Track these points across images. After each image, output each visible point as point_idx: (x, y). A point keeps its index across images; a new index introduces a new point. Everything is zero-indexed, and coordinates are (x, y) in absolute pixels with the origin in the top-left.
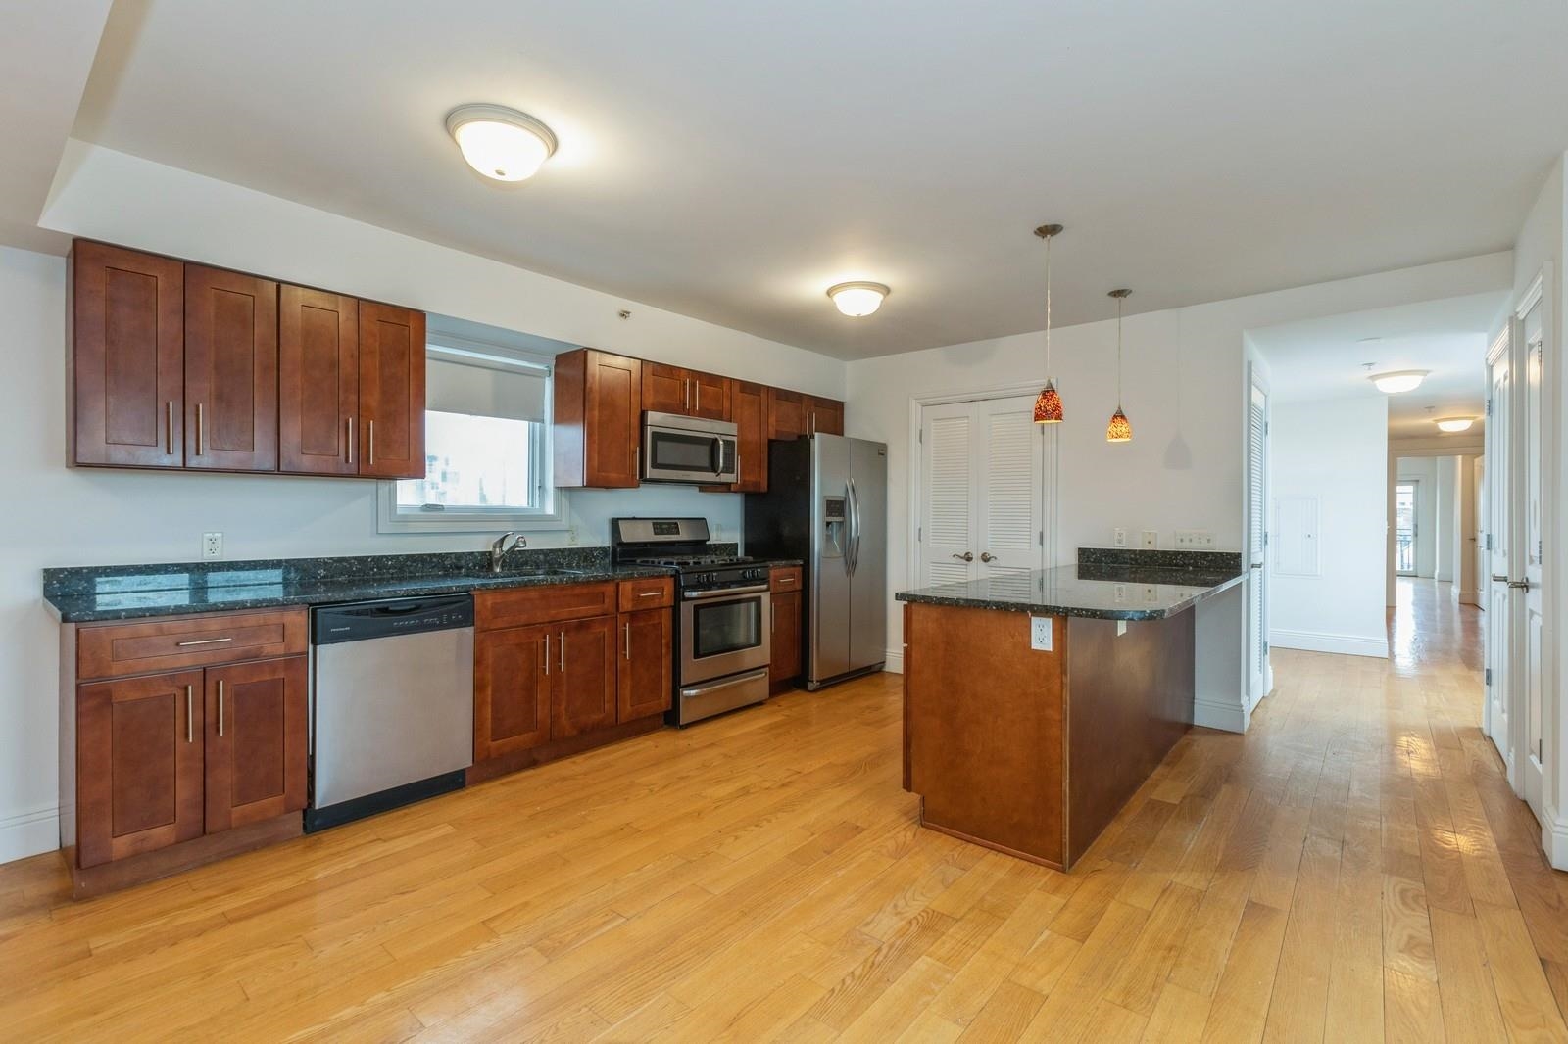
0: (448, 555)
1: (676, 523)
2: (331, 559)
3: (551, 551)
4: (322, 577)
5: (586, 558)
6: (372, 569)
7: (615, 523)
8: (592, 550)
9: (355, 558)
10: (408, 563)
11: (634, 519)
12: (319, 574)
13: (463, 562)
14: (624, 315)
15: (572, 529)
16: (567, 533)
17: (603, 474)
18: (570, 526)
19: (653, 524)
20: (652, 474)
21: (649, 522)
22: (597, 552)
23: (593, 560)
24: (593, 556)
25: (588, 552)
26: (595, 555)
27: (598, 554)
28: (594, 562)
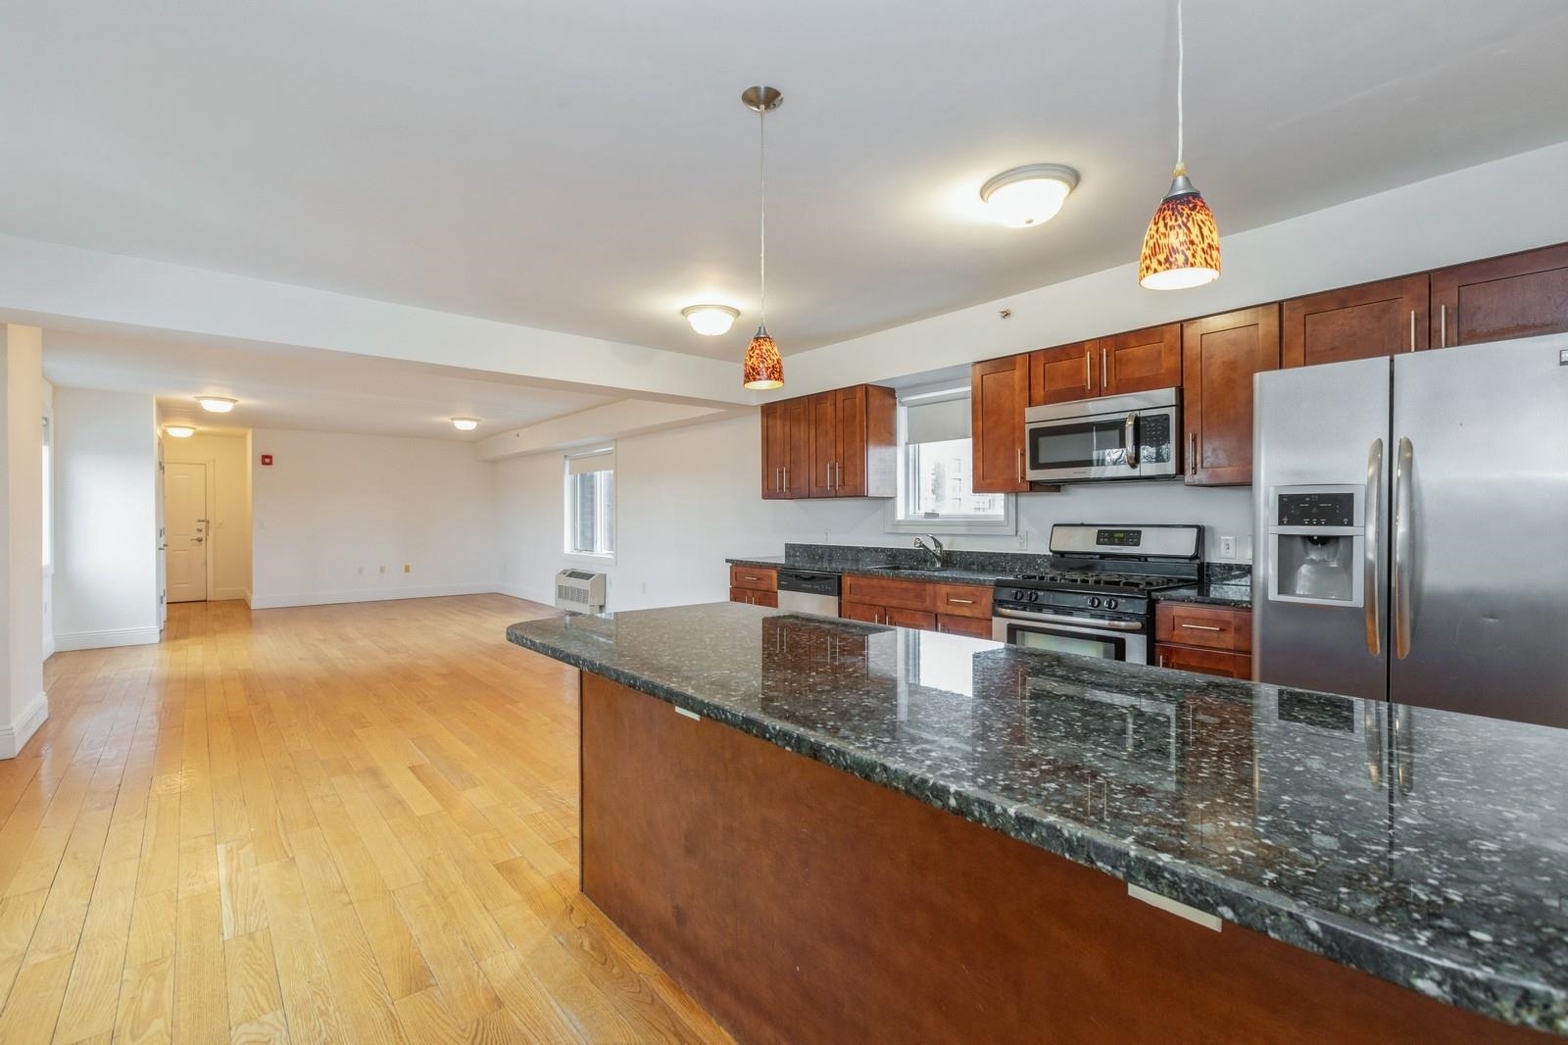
8: (1035, 557)
14: (1006, 314)
15: (1019, 534)
16: (1016, 538)
17: (988, 481)
18: (1017, 531)
19: (1099, 532)
20: (1032, 475)
21: (1096, 530)
22: (1041, 560)
23: (1036, 567)
24: (1036, 563)
25: (1031, 558)
26: (1039, 562)
27: (1042, 562)
28: (1037, 569)
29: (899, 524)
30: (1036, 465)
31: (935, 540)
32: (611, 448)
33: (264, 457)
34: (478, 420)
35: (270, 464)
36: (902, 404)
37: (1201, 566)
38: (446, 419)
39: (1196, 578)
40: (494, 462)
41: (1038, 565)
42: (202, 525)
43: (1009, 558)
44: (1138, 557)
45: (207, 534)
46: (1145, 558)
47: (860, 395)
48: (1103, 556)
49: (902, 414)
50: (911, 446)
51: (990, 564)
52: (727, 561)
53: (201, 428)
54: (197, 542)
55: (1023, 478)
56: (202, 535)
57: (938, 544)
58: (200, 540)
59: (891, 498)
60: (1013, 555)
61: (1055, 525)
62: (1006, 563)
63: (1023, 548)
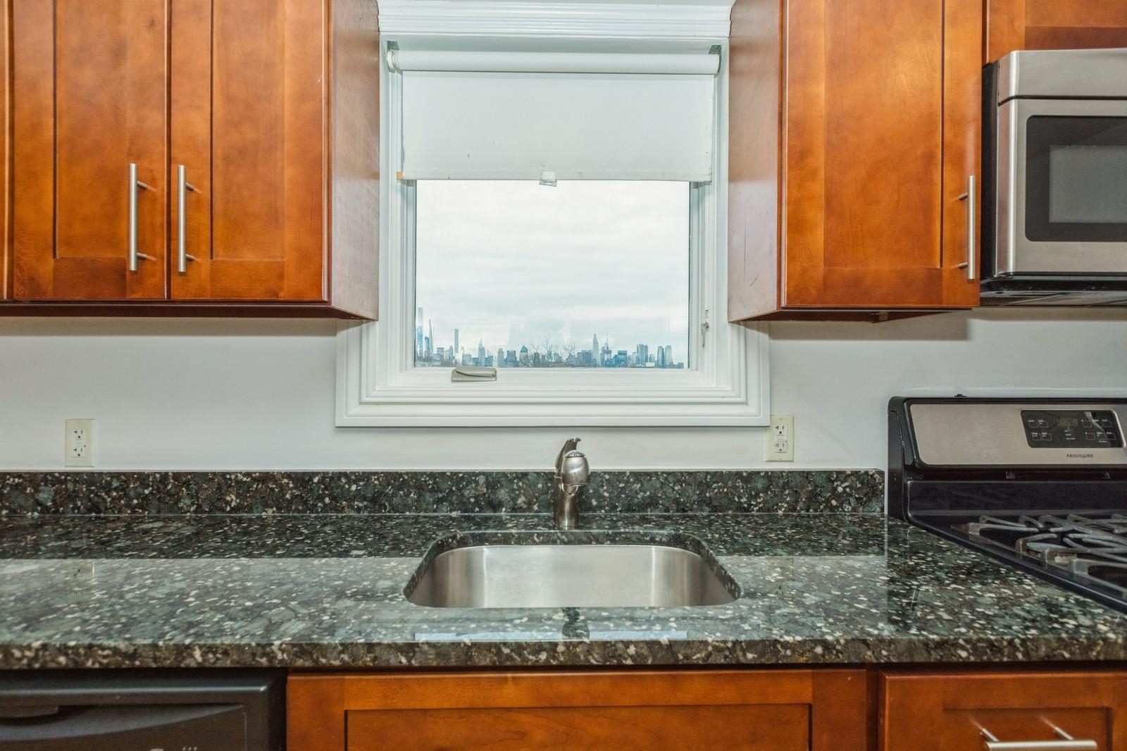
0: (471, 477)
1: (1109, 415)
2: (248, 474)
3: (718, 476)
4: (233, 510)
5: (813, 498)
6: (321, 498)
7: (900, 410)
8: (831, 477)
9: (288, 475)
10: (390, 490)
11: (960, 400)
12: (228, 503)
13: (503, 494)
18: (771, 416)
19: (1028, 416)
22: (846, 484)
23: (834, 503)
24: (833, 494)
25: (819, 480)
26: (840, 489)
27: (848, 490)
28: (837, 507)
41: (838, 497)
62: (751, 497)
63: (783, 456)
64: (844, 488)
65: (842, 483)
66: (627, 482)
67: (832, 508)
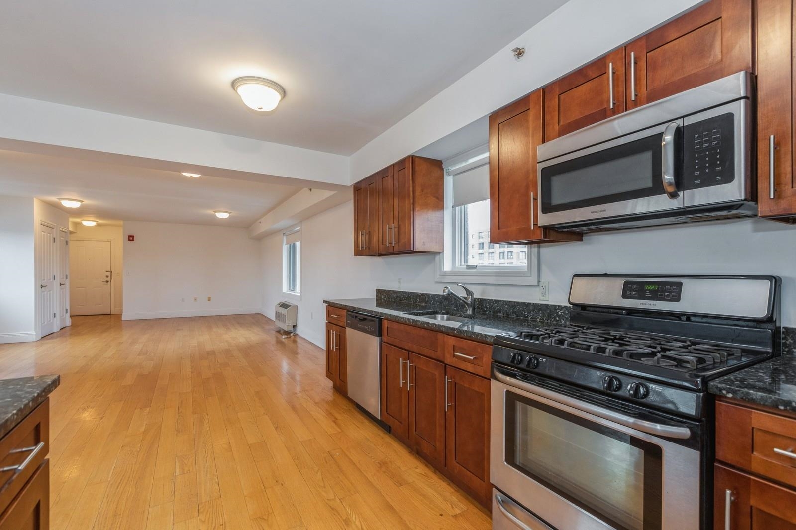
1: (678, 285)
2: (421, 293)
5: (550, 315)
6: (431, 301)
8: (556, 308)
11: (606, 275)
14: (520, 53)
15: (541, 284)
16: (538, 289)
17: (504, 230)
18: (539, 282)
19: (626, 283)
20: (544, 220)
21: (621, 282)
22: (562, 311)
23: (557, 318)
24: (557, 315)
25: (552, 309)
26: (560, 313)
27: (562, 314)
28: (558, 320)
29: (445, 274)
30: (548, 208)
31: (466, 289)
32: (299, 228)
33: (130, 236)
34: (229, 213)
35: (133, 240)
36: (449, 174)
37: (776, 332)
38: (211, 212)
39: (769, 350)
40: (260, 238)
41: (559, 316)
42: (109, 274)
43: (531, 308)
44: (677, 316)
45: (111, 279)
46: (688, 316)
47: (409, 165)
48: (631, 311)
49: (449, 182)
50: (457, 208)
51: (514, 312)
52: (325, 302)
53: (100, 221)
54: (106, 283)
55: (535, 224)
56: (109, 279)
57: (469, 293)
58: (107, 282)
59: (440, 252)
60: (535, 305)
61: (576, 276)
62: (528, 313)
63: (545, 298)
64: (561, 313)
65: (560, 310)
66: (493, 303)
67: (557, 321)
